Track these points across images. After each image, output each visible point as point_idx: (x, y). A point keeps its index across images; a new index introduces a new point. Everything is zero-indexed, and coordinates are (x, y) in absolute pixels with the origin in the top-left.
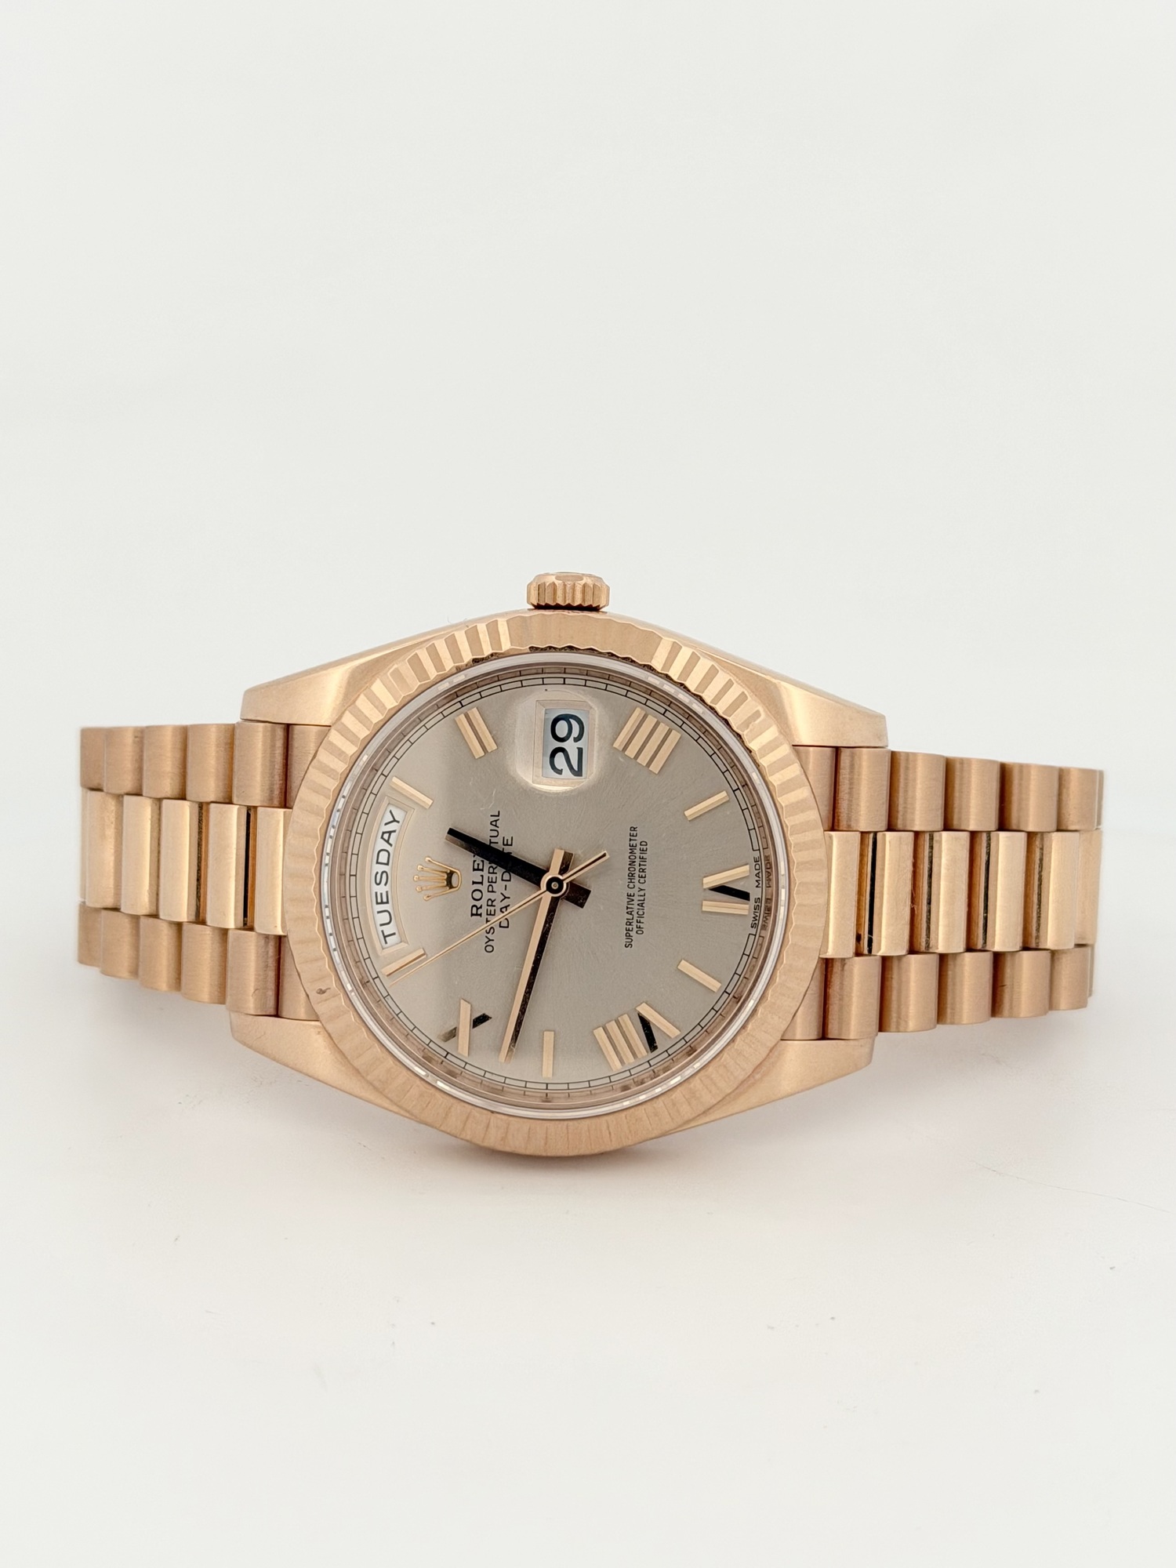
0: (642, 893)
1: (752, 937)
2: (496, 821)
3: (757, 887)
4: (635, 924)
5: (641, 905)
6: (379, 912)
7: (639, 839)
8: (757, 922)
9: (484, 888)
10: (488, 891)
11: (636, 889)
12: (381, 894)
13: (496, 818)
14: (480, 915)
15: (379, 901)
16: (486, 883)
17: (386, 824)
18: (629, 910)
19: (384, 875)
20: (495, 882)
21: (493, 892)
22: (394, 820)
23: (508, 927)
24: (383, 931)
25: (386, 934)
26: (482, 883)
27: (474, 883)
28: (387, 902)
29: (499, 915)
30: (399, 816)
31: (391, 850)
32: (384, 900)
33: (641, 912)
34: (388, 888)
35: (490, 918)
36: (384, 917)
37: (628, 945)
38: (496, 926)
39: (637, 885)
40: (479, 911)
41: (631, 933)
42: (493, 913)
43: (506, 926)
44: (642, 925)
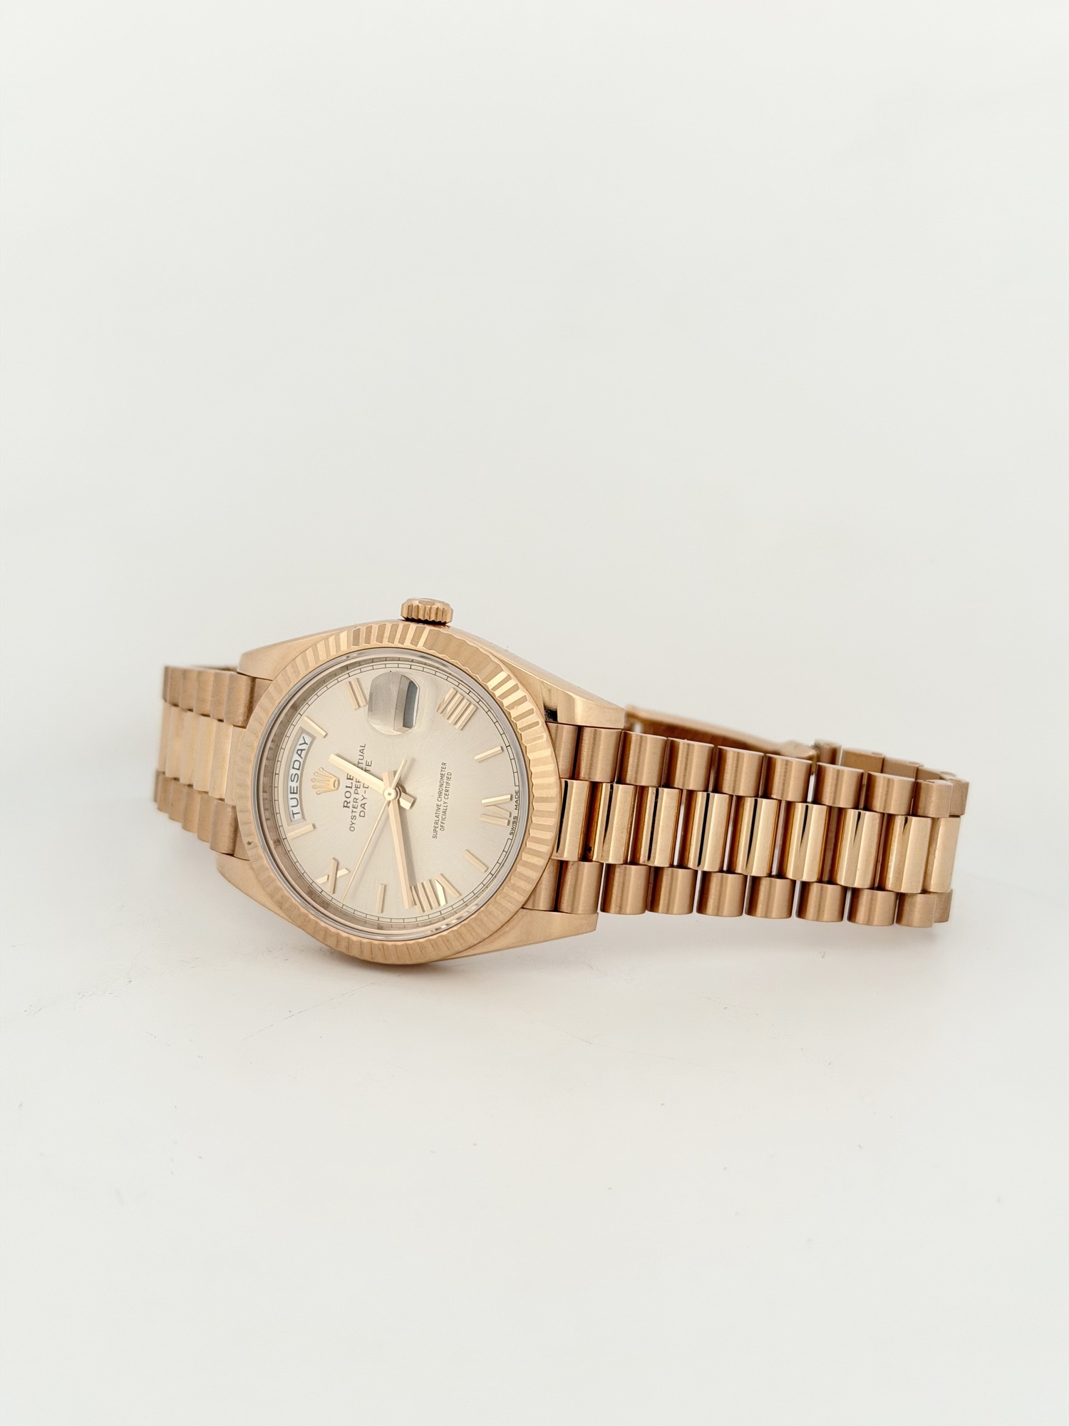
0: (445, 805)
1: (510, 841)
2: (363, 750)
3: (515, 809)
4: (440, 823)
5: (445, 812)
6: (291, 799)
7: (447, 771)
8: (514, 831)
9: (352, 791)
10: (355, 793)
11: (442, 802)
12: (294, 788)
13: (363, 748)
14: (348, 808)
15: (292, 792)
16: (354, 788)
17: (301, 744)
18: (437, 815)
19: (296, 776)
20: (359, 788)
21: (357, 793)
22: (305, 743)
23: (364, 817)
24: (292, 811)
25: (294, 812)
26: (351, 787)
27: (347, 787)
28: (297, 793)
29: (360, 809)
30: (308, 740)
31: (301, 761)
32: (295, 791)
33: (444, 817)
34: (298, 784)
35: (354, 810)
36: (294, 802)
37: (435, 837)
38: (357, 815)
39: (443, 799)
40: (348, 805)
41: (437, 829)
42: (356, 807)
43: (363, 815)
44: (444, 825)
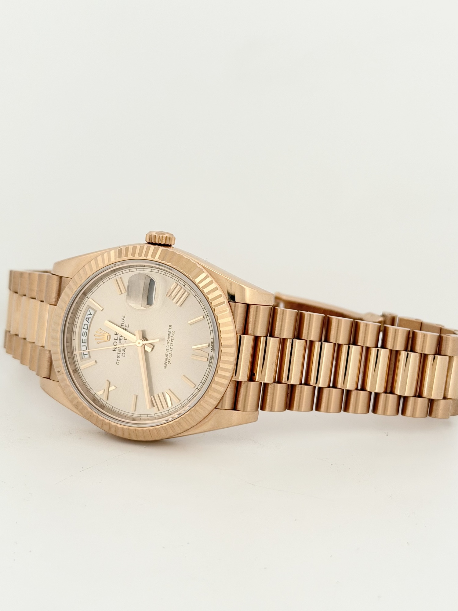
0: (171, 349)
1: (208, 370)
2: (124, 318)
3: (211, 352)
4: (168, 360)
5: (171, 354)
6: (83, 346)
7: (172, 330)
8: (210, 364)
9: (118, 341)
10: (119, 343)
11: (169, 348)
12: (84, 340)
13: (124, 317)
15: (83, 342)
16: (119, 340)
17: (88, 315)
18: (166, 355)
19: (86, 333)
20: (122, 340)
21: (121, 343)
22: (91, 314)
23: (125, 356)
24: (83, 353)
25: (84, 354)
26: (117, 340)
27: (115, 339)
28: (86, 343)
29: (122, 352)
30: (92, 312)
31: (89, 324)
32: (85, 342)
33: (170, 356)
34: (86, 338)
35: (119, 352)
36: (84, 348)
37: (165, 368)
38: (121, 355)
39: (170, 346)
40: (115, 350)
41: (166, 363)
42: (120, 351)
43: (124, 355)
44: (170, 361)
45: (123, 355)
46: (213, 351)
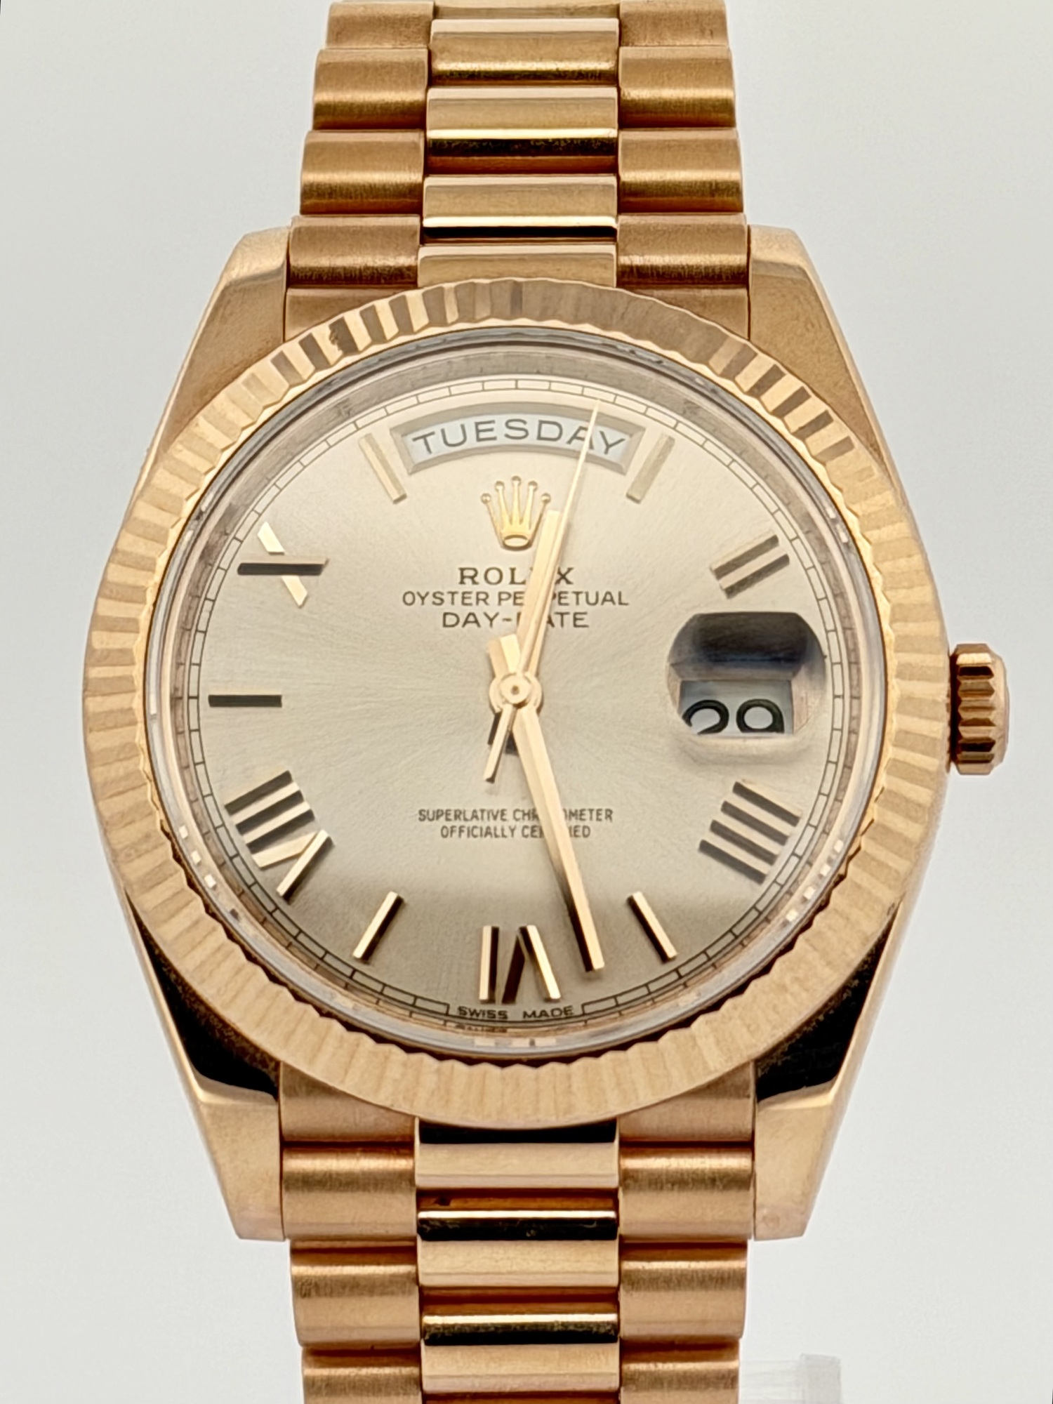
0: (507, 832)
1: (442, 1009)
2: (612, 600)
3: (525, 1014)
4: (458, 823)
5: (488, 833)
6: (463, 427)
7: (593, 824)
8: (468, 1016)
9: (506, 586)
10: (500, 594)
11: (512, 823)
12: (491, 430)
13: (616, 599)
14: (462, 582)
15: (481, 427)
16: (513, 589)
17: (602, 434)
18: (479, 814)
19: (522, 433)
20: (515, 604)
21: (500, 600)
22: (608, 446)
23: (445, 625)
24: (432, 433)
25: (429, 439)
26: (513, 582)
27: (513, 570)
28: (479, 440)
29: (463, 612)
30: (615, 454)
31: (561, 443)
32: (482, 435)
33: (477, 832)
34: (502, 440)
35: (458, 598)
36: (454, 436)
37: (423, 815)
38: (447, 607)
39: (520, 825)
40: (468, 581)
41: (443, 818)
42: (467, 601)
43: (448, 622)
44: (456, 834)
45: (451, 620)
46: (527, 1019)
